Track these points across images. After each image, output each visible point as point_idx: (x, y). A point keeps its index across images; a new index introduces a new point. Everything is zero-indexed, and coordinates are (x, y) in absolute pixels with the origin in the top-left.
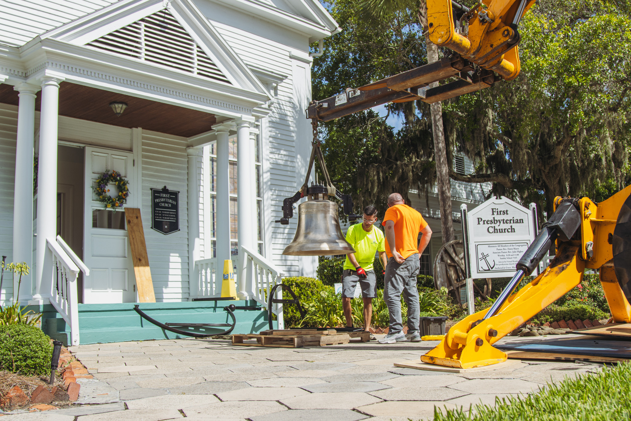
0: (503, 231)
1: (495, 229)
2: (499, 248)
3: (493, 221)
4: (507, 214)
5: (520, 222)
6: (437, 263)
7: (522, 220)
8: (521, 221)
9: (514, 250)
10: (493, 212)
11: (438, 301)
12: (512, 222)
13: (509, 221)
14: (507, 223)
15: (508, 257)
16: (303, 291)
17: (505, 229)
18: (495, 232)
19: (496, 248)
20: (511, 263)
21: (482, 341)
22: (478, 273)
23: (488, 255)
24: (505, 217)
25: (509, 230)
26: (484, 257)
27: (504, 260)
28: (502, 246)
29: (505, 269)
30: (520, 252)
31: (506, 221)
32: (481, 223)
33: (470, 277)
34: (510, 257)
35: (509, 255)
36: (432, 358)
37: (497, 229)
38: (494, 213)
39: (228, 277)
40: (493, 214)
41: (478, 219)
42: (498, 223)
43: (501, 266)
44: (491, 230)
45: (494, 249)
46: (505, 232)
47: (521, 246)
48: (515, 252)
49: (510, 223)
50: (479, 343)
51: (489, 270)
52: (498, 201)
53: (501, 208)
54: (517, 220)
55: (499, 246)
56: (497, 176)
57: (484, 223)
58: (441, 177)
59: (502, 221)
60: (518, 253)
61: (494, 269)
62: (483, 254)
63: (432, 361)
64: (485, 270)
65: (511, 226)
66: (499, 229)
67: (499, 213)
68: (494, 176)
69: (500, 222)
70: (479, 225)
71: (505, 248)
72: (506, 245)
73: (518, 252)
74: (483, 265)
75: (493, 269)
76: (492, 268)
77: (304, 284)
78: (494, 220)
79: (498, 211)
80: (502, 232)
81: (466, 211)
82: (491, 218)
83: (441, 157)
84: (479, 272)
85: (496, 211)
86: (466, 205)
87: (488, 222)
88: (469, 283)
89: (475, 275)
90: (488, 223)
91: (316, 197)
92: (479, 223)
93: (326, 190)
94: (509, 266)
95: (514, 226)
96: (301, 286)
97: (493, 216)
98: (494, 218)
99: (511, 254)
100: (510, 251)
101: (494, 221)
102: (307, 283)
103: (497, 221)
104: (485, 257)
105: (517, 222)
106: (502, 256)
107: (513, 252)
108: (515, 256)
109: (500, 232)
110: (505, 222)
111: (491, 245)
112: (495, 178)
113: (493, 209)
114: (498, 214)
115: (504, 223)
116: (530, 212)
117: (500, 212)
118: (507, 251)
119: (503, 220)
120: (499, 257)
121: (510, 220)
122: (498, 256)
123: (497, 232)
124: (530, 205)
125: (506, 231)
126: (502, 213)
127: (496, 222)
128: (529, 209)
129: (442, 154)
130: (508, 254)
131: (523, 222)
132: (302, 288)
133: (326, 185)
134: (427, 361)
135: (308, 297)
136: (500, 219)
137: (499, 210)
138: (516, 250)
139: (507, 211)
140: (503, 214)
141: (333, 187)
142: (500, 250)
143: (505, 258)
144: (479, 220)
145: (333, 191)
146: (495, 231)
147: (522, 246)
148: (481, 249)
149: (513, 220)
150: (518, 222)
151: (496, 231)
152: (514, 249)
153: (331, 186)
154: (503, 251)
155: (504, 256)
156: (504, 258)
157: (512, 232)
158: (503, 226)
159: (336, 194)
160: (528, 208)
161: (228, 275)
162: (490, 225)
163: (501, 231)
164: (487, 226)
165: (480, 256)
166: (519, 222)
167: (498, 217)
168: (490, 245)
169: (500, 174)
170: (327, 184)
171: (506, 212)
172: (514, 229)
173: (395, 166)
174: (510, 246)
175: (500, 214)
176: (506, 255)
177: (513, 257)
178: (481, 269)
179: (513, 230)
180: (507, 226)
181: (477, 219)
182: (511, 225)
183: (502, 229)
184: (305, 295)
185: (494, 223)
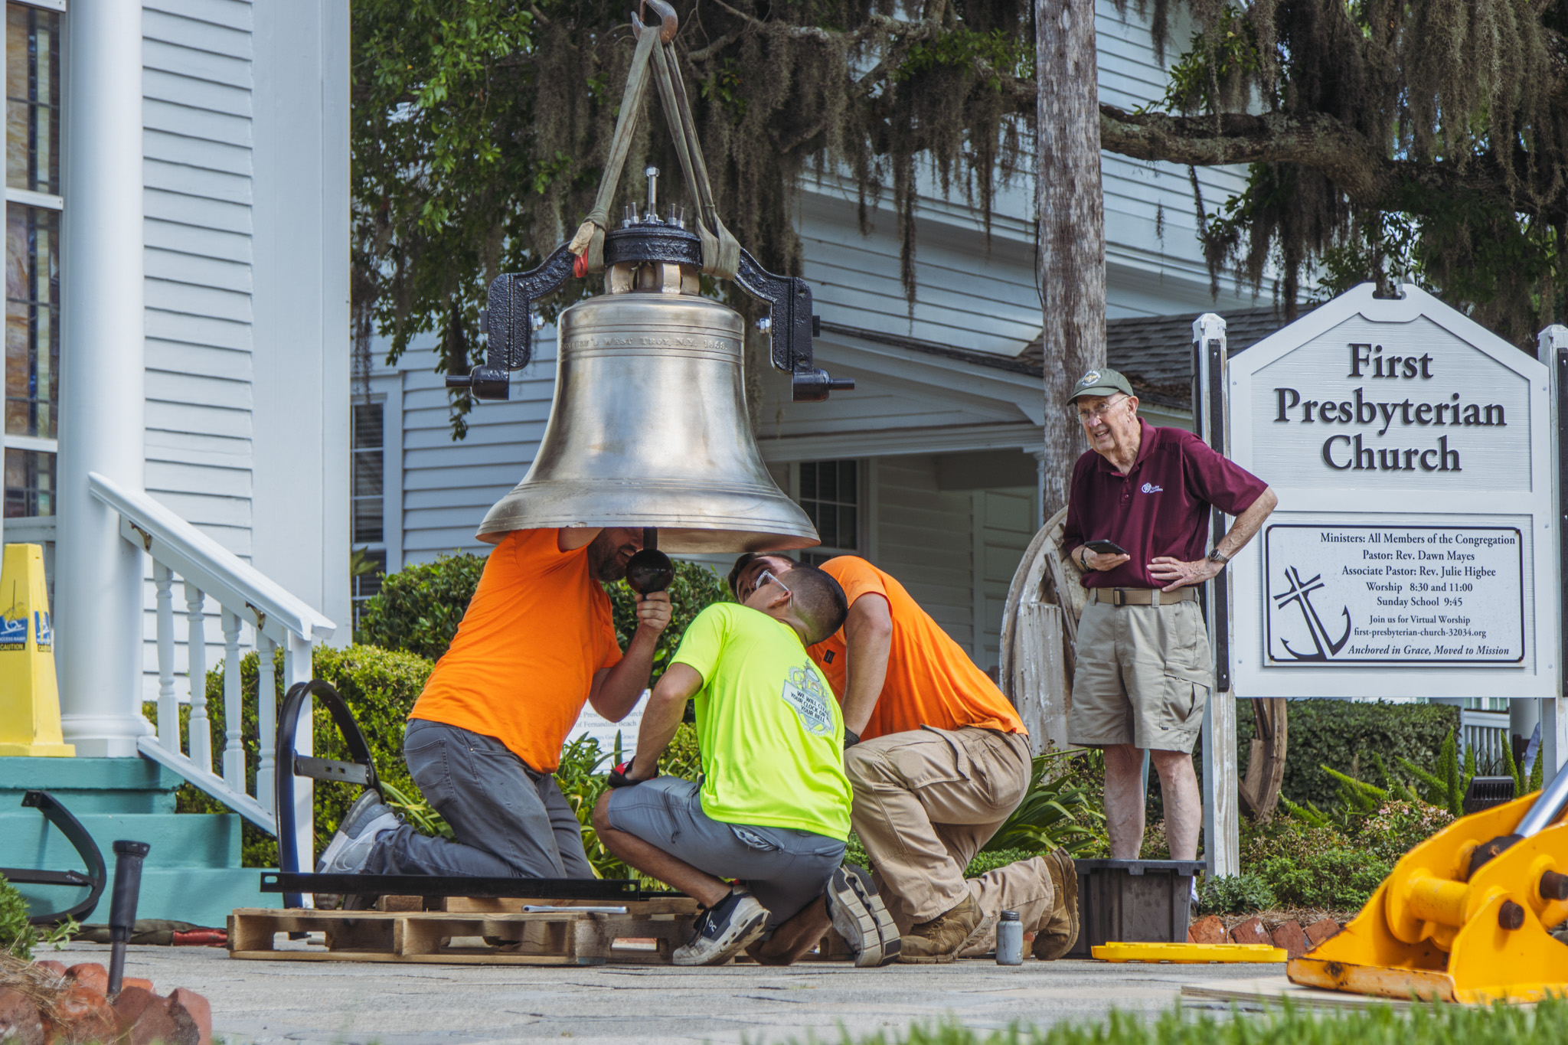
0: (1402, 463)
1: (1359, 452)
2: (1374, 548)
3: (1353, 410)
4: (1426, 375)
5: (1489, 422)
6: (1022, 611)
7: (1500, 409)
8: (1495, 415)
9: (1448, 564)
10: (1356, 361)
11: (1069, 802)
12: (1447, 416)
13: (1432, 415)
14: (1423, 422)
15: (1418, 595)
16: (375, 723)
17: (1409, 454)
18: (1359, 466)
19: (1359, 547)
20: (1430, 627)
21: (1520, 911)
22: (1264, 667)
23: (1316, 581)
24: (1416, 392)
25: (1433, 461)
26: (1299, 591)
27: (1396, 611)
28: (1390, 539)
29: (1402, 656)
30: (1480, 573)
31: (1418, 411)
32: (1295, 414)
33: (1223, 685)
34: (1429, 595)
35: (1424, 587)
36: (1335, 968)
37: (1370, 452)
38: (1362, 366)
39: (24, 633)
40: (1356, 373)
41: (1281, 392)
42: (1379, 422)
43: (1381, 642)
44: (1342, 453)
45: (1351, 554)
46: (1409, 467)
47: (1483, 546)
48: (1454, 572)
49: (1439, 421)
50: (1509, 917)
51: (1320, 657)
52: (1386, 309)
53: (1398, 345)
54: (1476, 408)
55: (1375, 539)
56: (1305, 128)
57: (1308, 419)
58: (1064, 149)
59: (1398, 412)
60: (1471, 579)
61: (1342, 654)
62: (1292, 573)
63: (1335, 979)
64: (1301, 658)
65: (1443, 440)
66: (1383, 453)
67: (1385, 369)
68: (1288, 131)
69: (1388, 418)
70: (1281, 425)
71: (1406, 548)
72: (1413, 533)
73: (1469, 571)
74: (1291, 630)
75: (1339, 656)
76: (1335, 649)
77: (386, 686)
78: (1360, 405)
79: (1379, 361)
80: (1396, 467)
81: (1224, 348)
82: (1342, 392)
83: (1071, 42)
84: (1270, 662)
85: (1373, 356)
86: (1223, 323)
87: (1330, 415)
88: (1220, 721)
89: (1250, 679)
90: (1327, 420)
91: (648, 280)
92: (1282, 418)
93: (696, 248)
94: (1418, 642)
95: (1459, 438)
96: (368, 696)
97: (1356, 384)
98: (1359, 393)
99: (1432, 581)
100: (1429, 564)
101: (1359, 410)
102: (400, 682)
103: (1371, 406)
104: (1301, 590)
105: (1473, 420)
106: (1390, 587)
107: (1446, 573)
108: (1452, 595)
109: (1385, 467)
110: (1411, 416)
111: (1336, 532)
112: (1293, 140)
113: (1355, 348)
114: (1379, 374)
115: (1406, 421)
116: (1541, 374)
117: (1392, 362)
118: (1414, 564)
119: (1406, 406)
120: (1376, 594)
121: (1440, 408)
122: (1371, 586)
123: (1371, 466)
124: (1541, 335)
125: (1415, 461)
126: (1399, 369)
127: (1366, 415)
128: (1536, 357)
129: (1074, 24)
130: (1417, 579)
131: (1501, 423)
132: (372, 706)
133: (692, 226)
134: (1315, 979)
135: (398, 753)
136: (1390, 400)
137: (1385, 356)
138: (1459, 565)
139: (1425, 360)
140: (1405, 376)
141: (727, 236)
142: (1378, 556)
143: (1404, 603)
144: (1285, 398)
145: (728, 255)
146: (1363, 459)
147: (1490, 542)
148: (1287, 550)
149: (1456, 408)
150: (1477, 423)
151: (1365, 463)
152: (1452, 556)
153: (715, 232)
154: (1397, 564)
155: (1399, 589)
156: (1397, 602)
157: (1444, 468)
158: (1402, 437)
159: (740, 271)
160: (1532, 349)
161: (24, 622)
162: (1336, 429)
163: (1391, 461)
164: (1320, 431)
165: (1280, 585)
166: (1482, 418)
167: (1378, 391)
168: (1332, 528)
169: (1325, 121)
170: (700, 222)
171: (1419, 368)
172: (1455, 454)
173: (751, 48)
174: (1432, 540)
175: (1392, 374)
176: (1406, 588)
177: (1442, 595)
178: (1279, 651)
180: (1423, 438)
181: (1275, 397)
182: (1440, 431)
183: (1395, 453)
184: (383, 745)
185: (1360, 420)
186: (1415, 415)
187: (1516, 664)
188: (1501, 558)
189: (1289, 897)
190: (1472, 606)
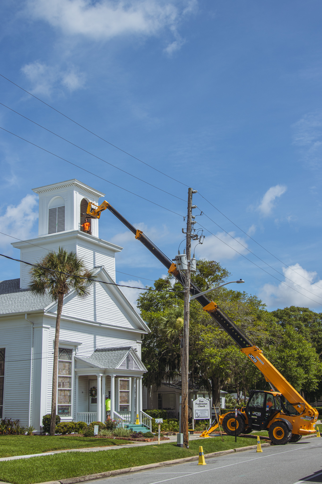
8: (207, 404)
10: (199, 401)
33: (193, 419)
43: (201, 416)
44: (199, 406)
45: (200, 411)
50: (206, 434)
52: (201, 398)
53: (202, 400)
61: (199, 417)
63: (201, 436)
67: (201, 402)
74: (197, 416)
81: (193, 401)
86: (193, 399)
89: (195, 418)
90: (198, 404)
92: (196, 405)
94: (203, 416)
95: (205, 405)
101: (200, 404)
104: (197, 413)
116: (209, 402)
122: (200, 413)
143: (202, 414)
144: (196, 403)
146: (200, 406)
148: (197, 411)
152: (205, 411)
163: (202, 407)
165: (196, 413)
167: (201, 403)
168: (199, 410)
171: (203, 401)
174: (203, 411)
177: (204, 413)
179: (204, 406)
180: (203, 405)
186: (203, 404)
187: (208, 417)
188: (207, 411)
189: (197, 430)
190: (206, 414)
